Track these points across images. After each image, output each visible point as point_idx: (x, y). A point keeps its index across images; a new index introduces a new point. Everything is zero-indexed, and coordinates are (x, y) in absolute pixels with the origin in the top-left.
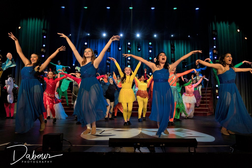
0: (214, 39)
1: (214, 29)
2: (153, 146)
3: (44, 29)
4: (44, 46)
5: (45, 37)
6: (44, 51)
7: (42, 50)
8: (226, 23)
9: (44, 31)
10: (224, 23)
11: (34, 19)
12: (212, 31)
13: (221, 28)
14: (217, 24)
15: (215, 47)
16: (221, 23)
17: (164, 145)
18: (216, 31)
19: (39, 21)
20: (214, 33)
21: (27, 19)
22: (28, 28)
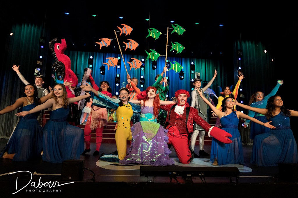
0: (240, 59)
1: (239, 48)
2: (190, 175)
3: (41, 37)
4: (41, 57)
5: (42, 47)
6: (40, 64)
7: (38, 62)
8: (252, 43)
9: (41, 40)
10: (250, 42)
11: (30, 26)
12: (238, 50)
13: (246, 47)
14: (243, 43)
15: (240, 68)
16: (247, 43)
17: (203, 174)
18: (241, 50)
19: (36, 28)
20: (239, 52)
21: (21, 25)
22: (22, 35)
